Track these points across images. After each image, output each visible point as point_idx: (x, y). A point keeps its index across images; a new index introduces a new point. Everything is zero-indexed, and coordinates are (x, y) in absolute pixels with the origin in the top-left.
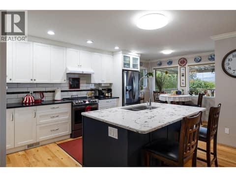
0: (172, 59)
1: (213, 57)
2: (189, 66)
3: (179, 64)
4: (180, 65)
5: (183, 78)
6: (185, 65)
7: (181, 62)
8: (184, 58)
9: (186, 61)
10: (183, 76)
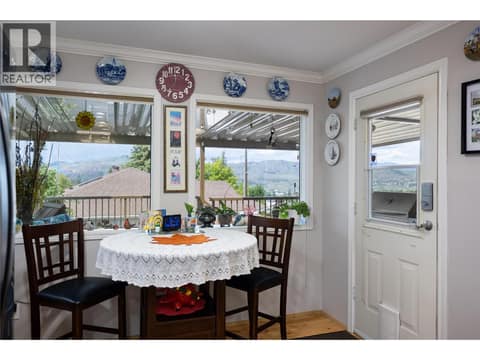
0: (124, 55)
1: (281, 87)
2: (199, 104)
3: (158, 86)
4: (164, 95)
5: (176, 153)
6: (187, 97)
7: (169, 82)
8: (182, 67)
9: (192, 79)
10: (176, 142)
